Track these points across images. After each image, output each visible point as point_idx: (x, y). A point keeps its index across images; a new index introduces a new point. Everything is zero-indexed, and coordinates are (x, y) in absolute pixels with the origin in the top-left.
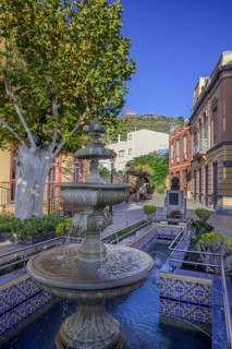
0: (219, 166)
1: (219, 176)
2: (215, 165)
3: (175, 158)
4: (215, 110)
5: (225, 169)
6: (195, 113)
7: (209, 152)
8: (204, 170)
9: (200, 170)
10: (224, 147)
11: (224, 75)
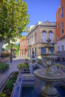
0: (37, 48)
1: (37, 51)
2: (36, 48)
3: (22, 46)
4: (36, 35)
5: (39, 49)
6: (29, 34)
7: (33, 45)
8: (31, 49)
9: (30, 49)
10: (39, 44)
11: (39, 27)
